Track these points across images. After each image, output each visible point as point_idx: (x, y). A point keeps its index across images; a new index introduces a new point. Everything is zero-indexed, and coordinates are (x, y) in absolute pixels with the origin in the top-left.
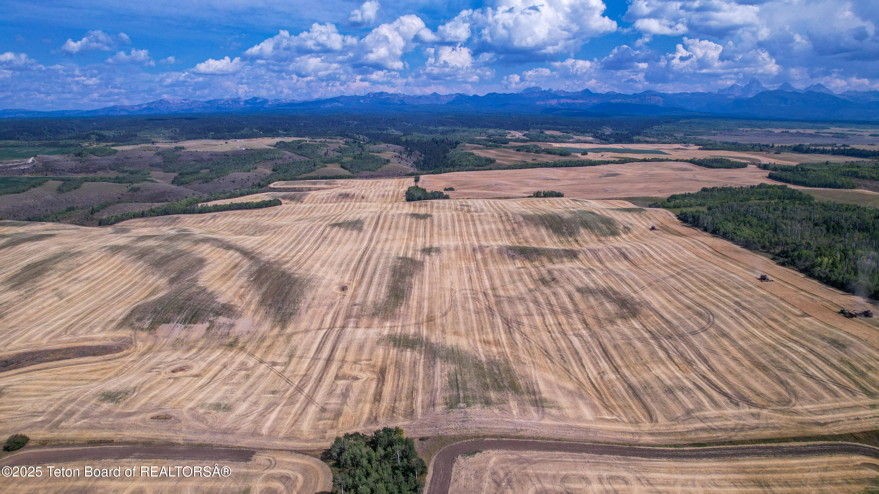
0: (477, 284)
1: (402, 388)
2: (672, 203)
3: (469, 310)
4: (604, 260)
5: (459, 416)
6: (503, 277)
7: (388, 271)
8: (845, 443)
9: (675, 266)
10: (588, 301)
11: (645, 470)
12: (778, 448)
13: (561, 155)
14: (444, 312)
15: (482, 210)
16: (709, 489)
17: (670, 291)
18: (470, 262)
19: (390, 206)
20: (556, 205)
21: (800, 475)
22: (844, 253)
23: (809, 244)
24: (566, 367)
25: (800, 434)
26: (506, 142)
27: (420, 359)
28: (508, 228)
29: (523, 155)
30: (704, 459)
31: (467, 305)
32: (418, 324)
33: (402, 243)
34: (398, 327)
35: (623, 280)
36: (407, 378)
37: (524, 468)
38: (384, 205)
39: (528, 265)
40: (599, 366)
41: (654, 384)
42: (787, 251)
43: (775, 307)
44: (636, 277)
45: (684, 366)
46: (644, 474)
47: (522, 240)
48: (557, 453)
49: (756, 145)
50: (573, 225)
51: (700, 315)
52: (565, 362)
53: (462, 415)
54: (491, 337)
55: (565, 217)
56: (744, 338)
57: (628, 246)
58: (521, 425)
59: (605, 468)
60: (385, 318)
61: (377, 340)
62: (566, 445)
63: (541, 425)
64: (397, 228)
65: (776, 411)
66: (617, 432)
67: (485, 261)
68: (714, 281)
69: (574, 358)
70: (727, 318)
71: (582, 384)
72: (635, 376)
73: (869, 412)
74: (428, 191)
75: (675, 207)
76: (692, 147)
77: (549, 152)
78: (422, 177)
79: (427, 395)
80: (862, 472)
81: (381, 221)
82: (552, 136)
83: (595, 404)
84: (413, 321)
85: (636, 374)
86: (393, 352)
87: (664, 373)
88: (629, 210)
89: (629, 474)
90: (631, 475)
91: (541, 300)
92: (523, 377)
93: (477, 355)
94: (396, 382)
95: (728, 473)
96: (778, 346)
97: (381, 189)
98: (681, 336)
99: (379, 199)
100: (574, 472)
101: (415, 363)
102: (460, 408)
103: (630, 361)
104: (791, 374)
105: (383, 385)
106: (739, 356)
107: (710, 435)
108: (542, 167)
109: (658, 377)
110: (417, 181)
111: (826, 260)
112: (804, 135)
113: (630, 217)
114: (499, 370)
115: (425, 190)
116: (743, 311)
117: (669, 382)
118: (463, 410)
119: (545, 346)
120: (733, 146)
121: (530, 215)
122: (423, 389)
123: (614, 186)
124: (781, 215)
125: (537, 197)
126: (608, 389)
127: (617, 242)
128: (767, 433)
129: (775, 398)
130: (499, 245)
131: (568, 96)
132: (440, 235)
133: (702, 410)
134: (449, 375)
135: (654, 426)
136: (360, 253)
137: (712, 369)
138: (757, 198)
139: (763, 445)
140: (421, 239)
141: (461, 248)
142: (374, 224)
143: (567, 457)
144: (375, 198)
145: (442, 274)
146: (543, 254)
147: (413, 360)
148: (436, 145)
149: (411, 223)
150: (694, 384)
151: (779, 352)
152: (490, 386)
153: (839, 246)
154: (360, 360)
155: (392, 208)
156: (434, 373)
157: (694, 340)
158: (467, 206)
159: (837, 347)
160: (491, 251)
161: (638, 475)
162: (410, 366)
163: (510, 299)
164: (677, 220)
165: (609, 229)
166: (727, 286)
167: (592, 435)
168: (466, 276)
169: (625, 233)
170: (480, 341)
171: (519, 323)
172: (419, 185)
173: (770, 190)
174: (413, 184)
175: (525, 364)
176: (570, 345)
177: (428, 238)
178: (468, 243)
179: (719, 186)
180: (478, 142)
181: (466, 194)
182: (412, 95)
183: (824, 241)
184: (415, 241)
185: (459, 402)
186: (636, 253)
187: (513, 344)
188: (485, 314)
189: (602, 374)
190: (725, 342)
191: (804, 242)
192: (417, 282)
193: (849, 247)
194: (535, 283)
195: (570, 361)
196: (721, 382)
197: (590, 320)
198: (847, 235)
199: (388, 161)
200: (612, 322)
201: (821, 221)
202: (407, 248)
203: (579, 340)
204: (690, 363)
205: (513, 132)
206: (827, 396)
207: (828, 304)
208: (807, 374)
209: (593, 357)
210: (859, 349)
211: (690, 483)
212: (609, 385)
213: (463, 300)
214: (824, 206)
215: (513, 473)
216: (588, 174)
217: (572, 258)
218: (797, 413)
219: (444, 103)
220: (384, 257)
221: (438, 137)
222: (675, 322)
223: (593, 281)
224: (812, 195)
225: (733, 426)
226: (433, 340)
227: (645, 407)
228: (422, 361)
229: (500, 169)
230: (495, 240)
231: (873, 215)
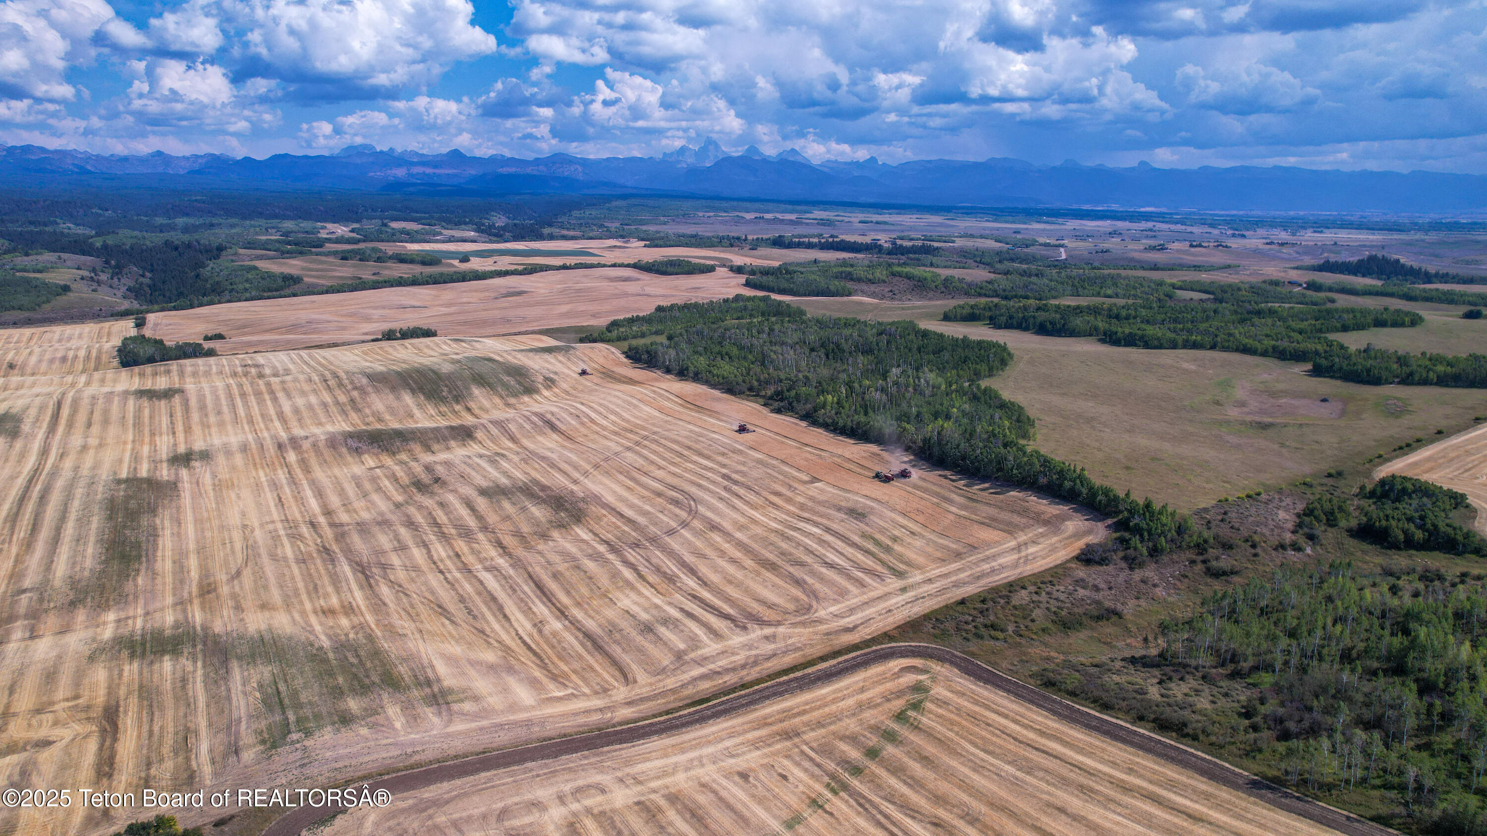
0: (295, 508)
1: (161, 736)
2: (615, 334)
3: (285, 559)
4: (519, 436)
5: (291, 758)
6: (343, 489)
7: (96, 510)
8: (879, 647)
9: (631, 431)
10: (501, 508)
11: (628, 762)
12: (803, 677)
13: (424, 263)
14: (233, 571)
15: (287, 372)
16: (723, 764)
17: (628, 472)
18: (275, 470)
19: (83, 379)
20: (426, 350)
21: (834, 708)
22: (849, 385)
23: (807, 378)
24: (478, 626)
25: (827, 650)
26: (320, 243)
27: (195, 671)
28: (343, 398)
29: (354, 266)
30: (711, 722)
31: (279, 551)
32: (182, 603)
33: (124, 451)
34: (135, 617)
35: (553, 465)
36: (170, 713)
37: (430, 817)
38: (69, 379)
39: (388, 461)
40: (534, 613)
41: (624, 624)
42: (782, 391)
43: (776, 475)
44: (574, 457)
45: (664, 586)
46: (628, 770)
47: (371, 419)
48: (483, 774)
49: (723, 237)
50: (459, 383)
51: (676, 502)
52: (475, 617)
53: (299, 754)
54: (334, 601)
55: (444, 371)
56: (741, 528)
57: (554, 409)
58: (412, 743)
59: (567, 777)
60: (103, 606)
61: (88, 653)
62: (497, 757)
63: (448, 735)
64: (106, 422)
65: (794, 625)
66: (576, 714)
67: (304, 464)
68: (689, 448)
69: (490, 609)
70: (714, 501)
71: (509, 648)
72: (593, 618)
73: (901, 598)
74: (168, 344)
75: (619, 339)
76: (636, 244)
77: (402, 259)
78: (151, 318)
79: (221, 736)
80: (901, 680)
81: (65, 412)
82: (403, 232)
83: (535, 678)
84: (169, 600)
85: (593, 614)
86: (131, 670)
87: (636, 603)
88: (549, 350)
89: (605, 777)
90: (608, 777)
91: (419, 519)
92: (404, 660)
93: (312, 638)
94: (145, 728)
95: (745, 732)
96: (786, 530)
97: (57, 345)
98: (654, 540)
99: (54, 367)
100: (516, 799)
101: (184, 680)
102: (293, 743)
103: (582, 597)
104: (807, 568)
105: (115, 739)
106: (738, 555)
107: (715, 683)
108: (392, 286)
109: (628, 612)
110: (140, 324)
111: (830, 397)
112: (782, 221)
113: (553, 361)
114: (358, 656)
115: (161, 342)
116: (735, 488)
117: (644, 616)
118: (298, 746)
119: (437, 598)
120: (693, 240)
121: (381, 373)
122: (210, 725)
123: (521, 312)
124: (767, 339)
125: (389, 339)
126: (553, 647)
127: (536, 405)
128: (788, 660)
129: (791, 607)
130: (328, 433)
131: (426, 161)
132: (206, 426)
133: (697, 648)
134: (261, 686)
135: (632, 689)
136: (21, 482)
137: (704, 583)
138: (735, 316)
139: (785, 678)
140: (165, 438)
141: (253, 446)
142: (48, 419)
143: (502, 777)
144: (44, 366)
145: (220, 500)
146: (413, 439)
147: (179, 674)
148: (175, 253)
149: (139, 411)
150: (682, 610)
151: (788, 538)
152: (346, 689)
153: (843, 376)
154: (52, 703)
155: (88, 383)
156: (229, 690)
157: (673, 543)
158: (257, 366)
159: (856, 518)
160: (315, 445)
161: (619, 774)
162: (174, 689)
163: (362, 528)
164: (625, 360)
165: (520, 383)
166: (709, 453)
167: (537, 729)
168: (270, 497)
169: (548, 388)
170: (315, 612)
171: (385, 567)
172: (148, 332)
173: (750, 304)
174: (133, 332)
175: (405, 635)
176: (481, 588)
177: (181, 436)
178: (266, 434)
179: (679, 301)
180: (264, 246)
181: (250, 344)
182: (107, 154)
183: (825, 372)
184: (152, 443)
185: (289, 732)
186: (569, 419)
187: (378, 606)
188: (319, 562)
189: (539, 625)
190: (717, 538)
191: (801, 376)
192: (167, 523)
193: (853, 377)
194: (405, 492)
195: (483, 615)
196: (719, 599)
197: (509, 541)
198: (850, 360)
199: (66, 289)
200: (545, 536)
201: (817, 344)
202: (136, 458)
203: (495, 576)
204: (671, 579)
205: (330, 226)
206: (854, 590)
207: (839, 460)
208: (826, 563)
209: (522, 600)
210: (881, 517)
211: (696, 763)
212: (555, 641)
213: (270, 542)
214: (820, 323)
215: (411, 831)
216: (475, 294)
217: (464, 440)
218: (820, 621)
219: (182, 172)
220: (82, 483)
221: (177, 237)
222: (641, 520)
223: (505, 473)
224: (803, 307)
225: (743, 662)
226: (218, 627)
227: (615, 663)
228: (200, 672)
229: (314, 294)
230: (321, 424)
231: (875, 331)
